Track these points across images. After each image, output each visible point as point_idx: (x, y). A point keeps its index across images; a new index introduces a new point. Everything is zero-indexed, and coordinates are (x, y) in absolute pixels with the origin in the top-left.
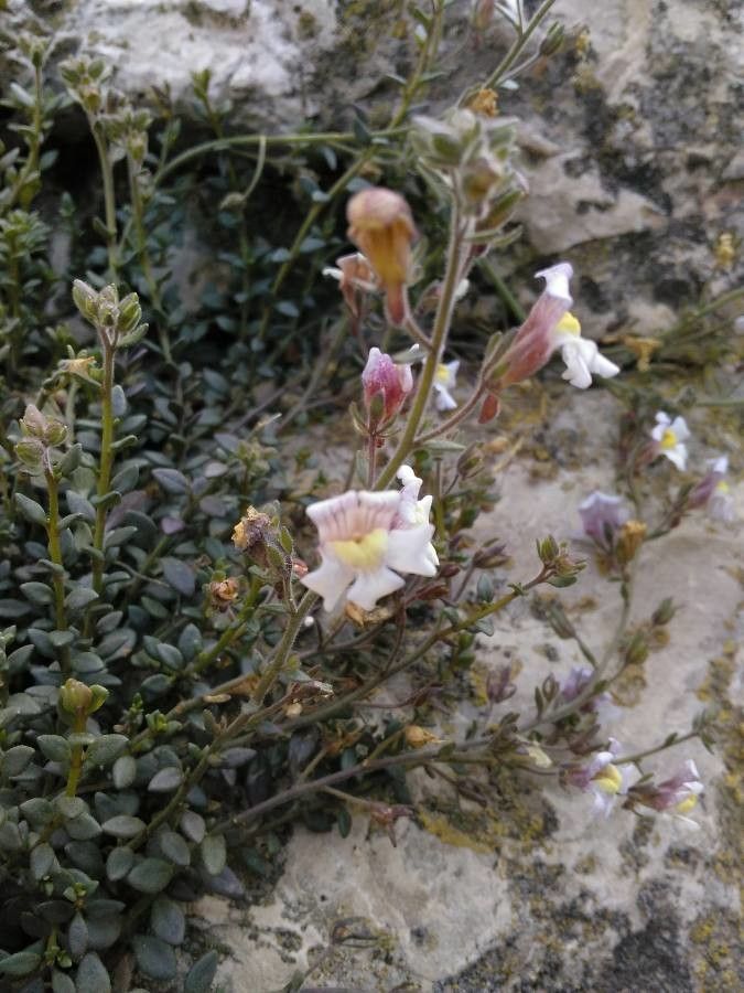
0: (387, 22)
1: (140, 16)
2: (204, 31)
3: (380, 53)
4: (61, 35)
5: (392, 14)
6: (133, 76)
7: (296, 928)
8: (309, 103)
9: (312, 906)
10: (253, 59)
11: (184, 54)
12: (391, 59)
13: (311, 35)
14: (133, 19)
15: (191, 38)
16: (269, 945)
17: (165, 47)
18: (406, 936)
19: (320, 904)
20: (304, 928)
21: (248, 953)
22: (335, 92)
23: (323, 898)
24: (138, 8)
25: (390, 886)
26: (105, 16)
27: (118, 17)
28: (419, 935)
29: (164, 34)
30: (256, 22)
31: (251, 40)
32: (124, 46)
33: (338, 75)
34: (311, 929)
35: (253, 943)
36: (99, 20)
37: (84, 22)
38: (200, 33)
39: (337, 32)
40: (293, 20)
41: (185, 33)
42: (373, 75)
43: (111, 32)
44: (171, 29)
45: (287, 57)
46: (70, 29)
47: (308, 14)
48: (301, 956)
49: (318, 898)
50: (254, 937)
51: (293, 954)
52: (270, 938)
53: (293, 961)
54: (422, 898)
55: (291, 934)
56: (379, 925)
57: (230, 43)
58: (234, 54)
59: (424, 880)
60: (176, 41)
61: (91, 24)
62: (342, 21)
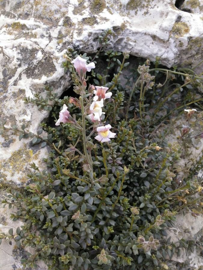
0: (198, 44)
1: (140, 35)
2: (156, 42)
3: (194, 50)
4: (120, 37)
5: (199, 42)
6: (136, 50)
7: (176, 229)
8: (176, 60)
9: (178, 226)
10: (168, 52)
11: (150, 47)
12: (196, 51)
13: (181, 47)
14: (138, 35)
15: (153, 43)
16: (172, 232)
17: (145, 44)
18: (191, 229)
19: (179, 225)
20: (177, 229)
21: (169, 233)
22: (182, 57)
23: (180, 224)
24: (140, 33)
25: (188, 221)
26: (131, 34)
27: (134, 34)
28: (192, 228)
29: (145, 40)
30: (170, 43)
31: (168, 47)
32: (135, 42)
33: (183, 54)
34: (178, 229)
35: (170, 232)
36: (130, 35)
37: (126, 34)
38: (155, 42)
39: (187, 46)
40: (178, 43)
41: (151, 42)
42: (190, 54)
43: (133, 38)
44: (148, 40)
45: (175, 52)
46: (121, 36)
47: (182, 43)
48: (177, 233)
49: (179, 224)
50: (170, 231)
51: (176, 233)
52: (172, 231)
53: (176, 234)
54: (193, 223)
55: (175, 230)
56: (188, 228)
57: (163, 47)
58: (164, 50)
59: (193, 220)
60: (148, 43)
61: (128, 35)
62: (188, 44)
